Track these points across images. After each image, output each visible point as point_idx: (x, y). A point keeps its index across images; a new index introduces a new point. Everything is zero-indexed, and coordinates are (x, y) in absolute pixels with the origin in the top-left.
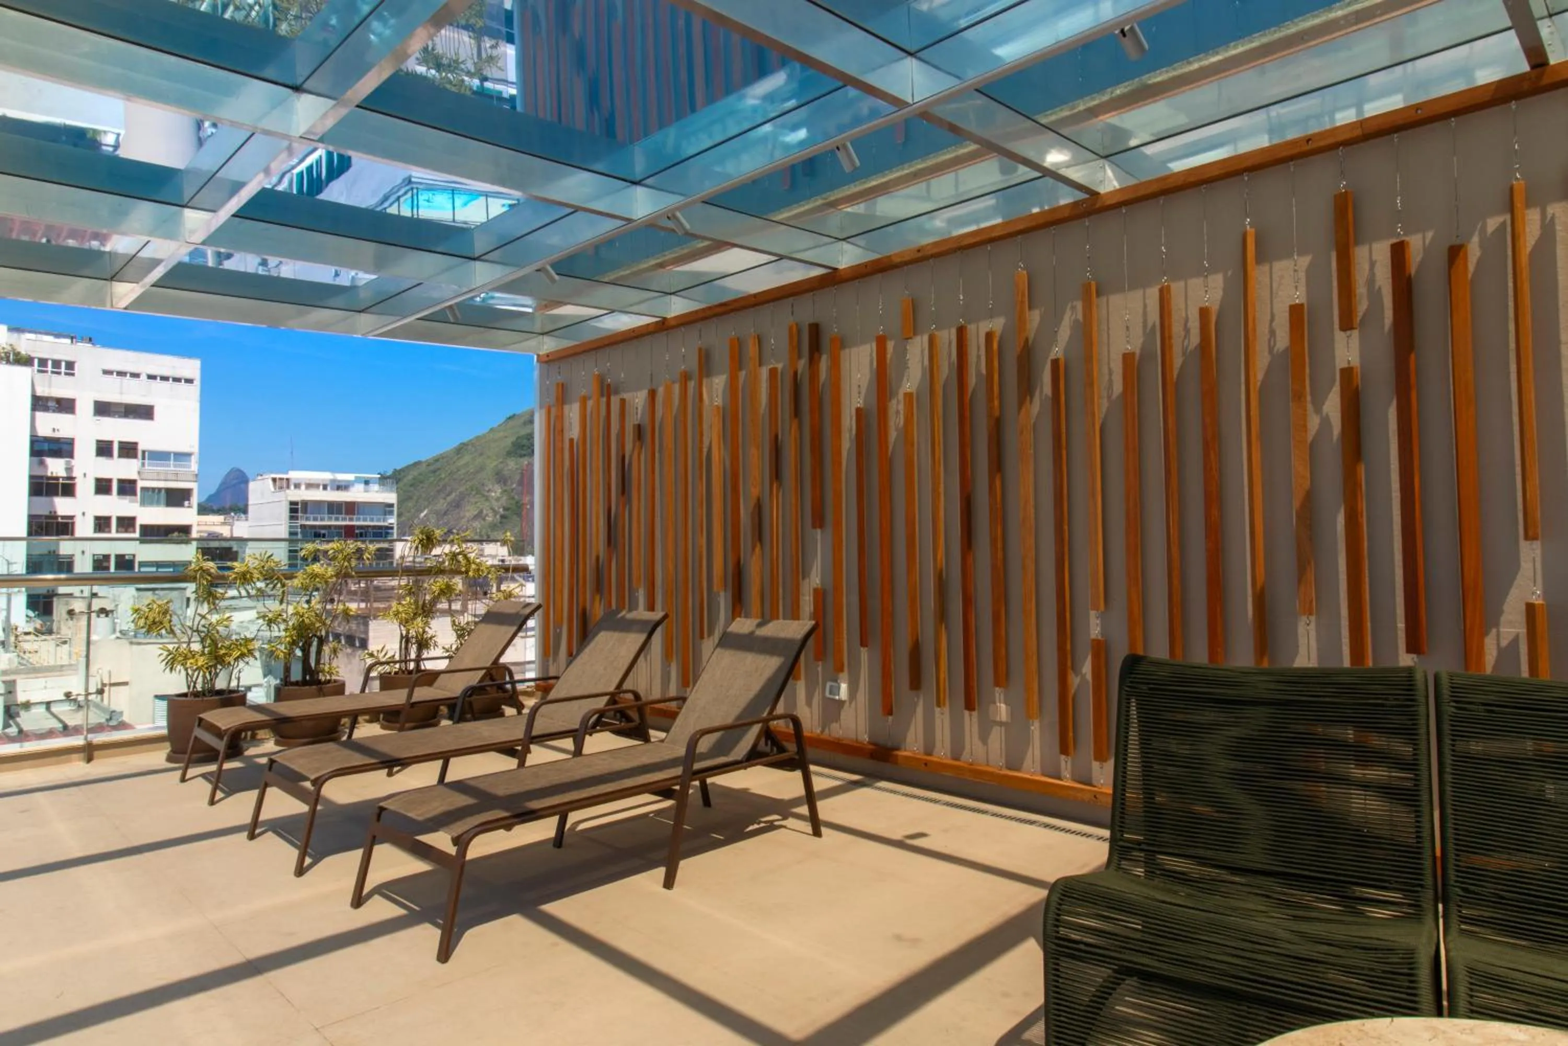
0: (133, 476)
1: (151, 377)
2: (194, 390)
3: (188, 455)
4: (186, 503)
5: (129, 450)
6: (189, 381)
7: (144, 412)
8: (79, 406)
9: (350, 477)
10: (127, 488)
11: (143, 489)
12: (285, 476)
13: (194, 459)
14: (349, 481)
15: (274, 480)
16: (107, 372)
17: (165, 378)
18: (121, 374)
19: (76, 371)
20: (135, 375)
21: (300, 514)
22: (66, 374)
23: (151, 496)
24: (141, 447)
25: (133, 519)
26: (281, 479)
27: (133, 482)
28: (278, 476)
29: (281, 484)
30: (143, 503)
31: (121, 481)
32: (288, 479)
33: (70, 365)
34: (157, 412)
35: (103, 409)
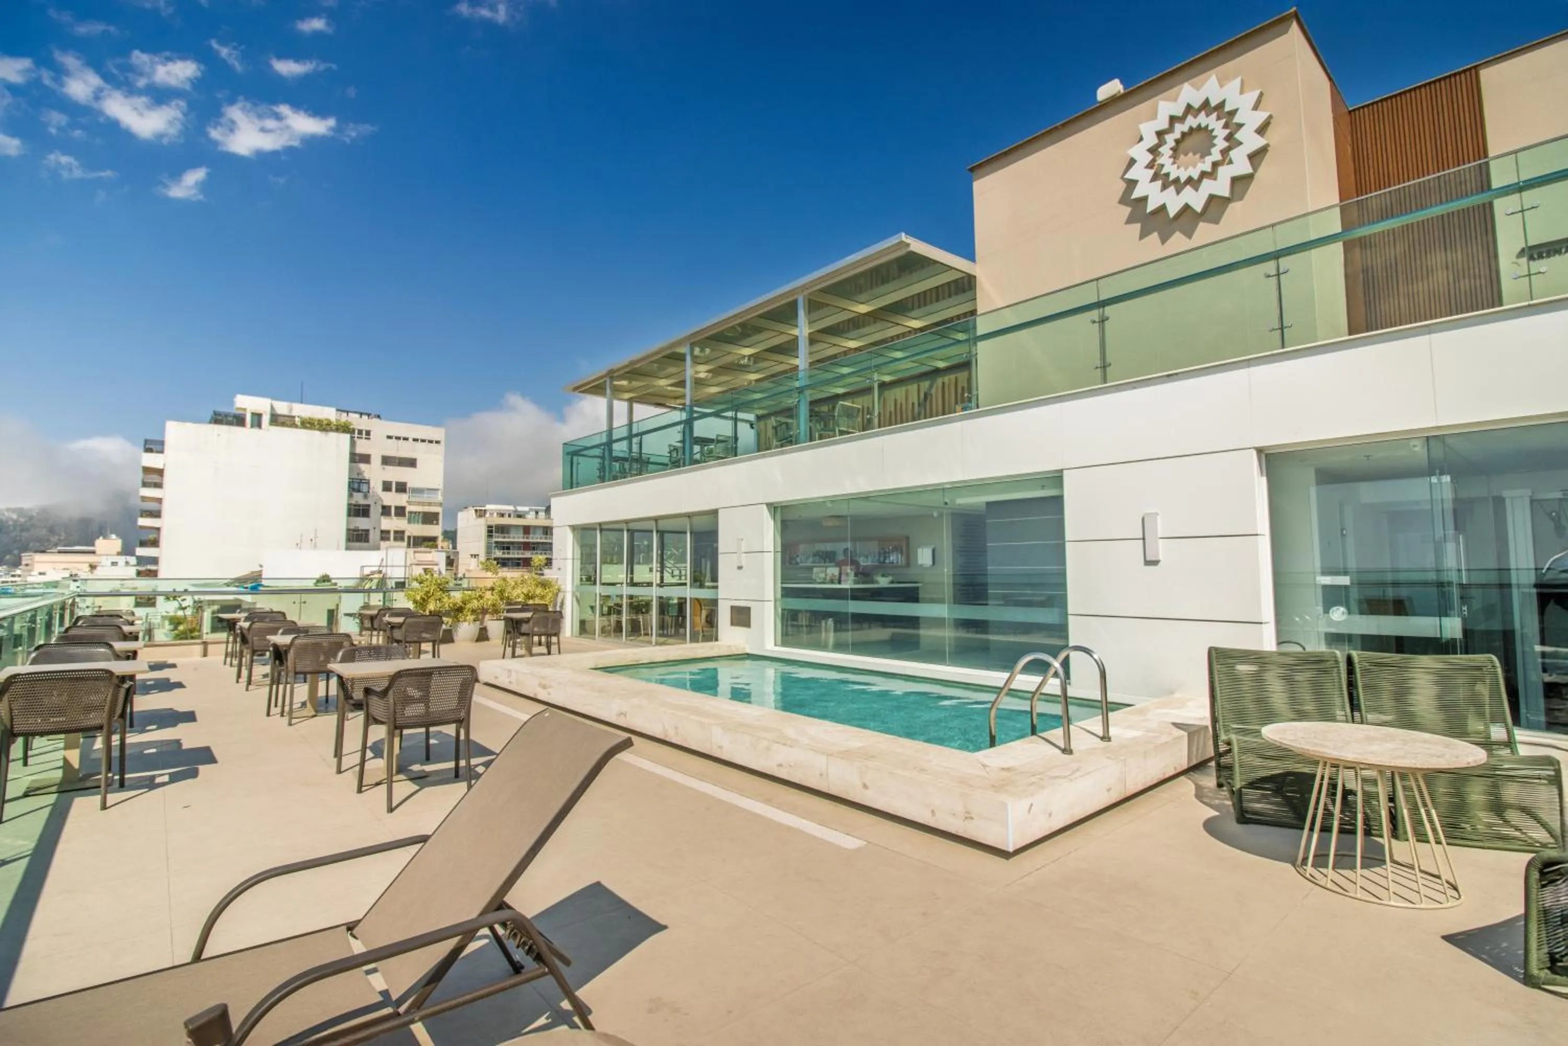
0: (403, 504)
1: (415, 440)
2: (441, 447)
3: (438, 490)
4: (435, 522)
5: (402, 488)
6: (438, 442)
7: (412, 463)
8: (373, 459)
9: (526, 509)
10: (400, 511)
11: (410, 513)
12: (483, 508)
13: (440, 492)
14: (524, 511)
15: (476, 511)
16: (389, 437)
17: (423, 441)
18: (398, 438)
19: (371, 437)
20: (406, 439)
21: (494, 534)
22: (366, 438)
23: (413, 517)
24: (408, 485)
25: (403, 532)
26: (481, 510)
27: (403, 508)
28: (478, 508)
29: (481, 514)
30: (409, 522)
31: (397, 508)
32: (485, 510)
33: (368, 433)
34: (418, 463)
35: (387, 461)
